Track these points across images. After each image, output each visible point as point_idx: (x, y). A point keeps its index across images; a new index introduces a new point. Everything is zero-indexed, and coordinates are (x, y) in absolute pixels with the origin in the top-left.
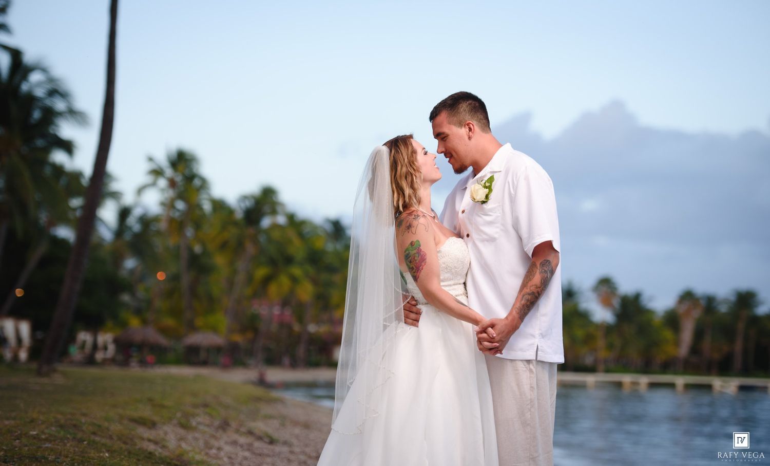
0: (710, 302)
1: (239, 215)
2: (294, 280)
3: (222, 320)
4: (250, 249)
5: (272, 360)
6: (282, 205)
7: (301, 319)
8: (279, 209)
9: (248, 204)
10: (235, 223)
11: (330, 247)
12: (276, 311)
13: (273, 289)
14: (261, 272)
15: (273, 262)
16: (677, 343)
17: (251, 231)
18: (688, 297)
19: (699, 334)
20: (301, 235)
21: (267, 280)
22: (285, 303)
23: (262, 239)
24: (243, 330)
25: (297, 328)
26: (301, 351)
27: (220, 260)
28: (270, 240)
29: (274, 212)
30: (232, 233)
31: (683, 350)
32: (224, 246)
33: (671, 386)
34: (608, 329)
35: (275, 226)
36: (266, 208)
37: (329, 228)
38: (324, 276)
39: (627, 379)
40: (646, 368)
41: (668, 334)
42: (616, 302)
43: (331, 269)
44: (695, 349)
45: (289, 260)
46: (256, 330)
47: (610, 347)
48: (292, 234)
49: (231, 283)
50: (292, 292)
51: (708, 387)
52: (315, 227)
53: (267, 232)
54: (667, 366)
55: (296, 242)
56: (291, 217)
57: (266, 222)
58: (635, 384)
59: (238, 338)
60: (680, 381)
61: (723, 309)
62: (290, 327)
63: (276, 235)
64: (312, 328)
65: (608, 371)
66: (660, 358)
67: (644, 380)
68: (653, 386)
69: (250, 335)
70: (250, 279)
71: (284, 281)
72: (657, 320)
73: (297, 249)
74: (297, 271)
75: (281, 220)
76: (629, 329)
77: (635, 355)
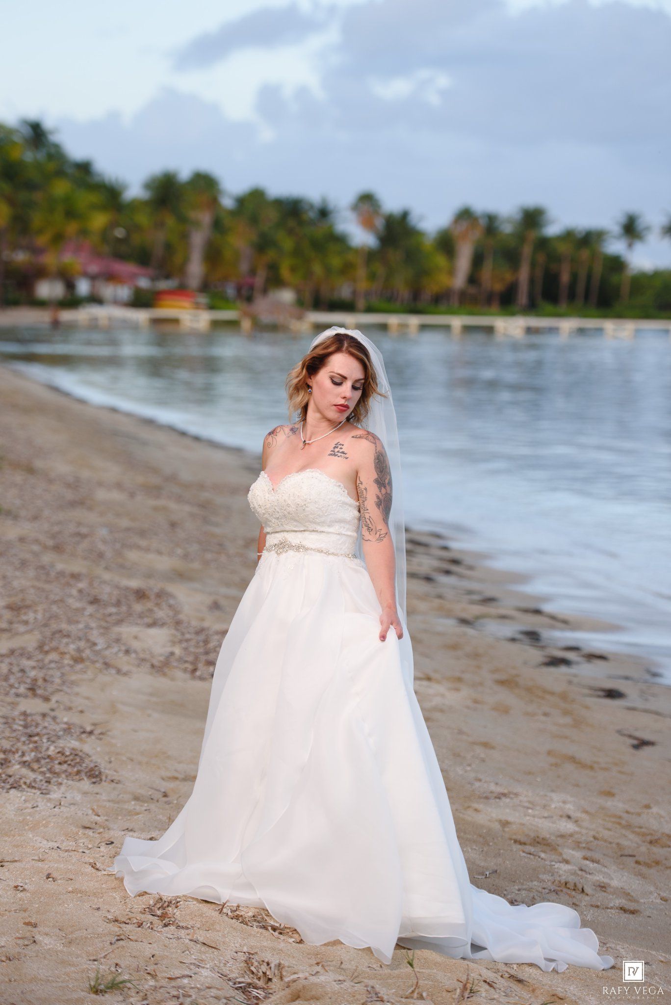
0: (491, 223)
16: (452, 272)
18: (465, 215)
19: (478, 260)
31: (459, 281)
34: (370, 256)
39: (393, 320)
41: (441, 260)
42: (379, 223)
44: (473, 279)
47: (372, 277)
51: (489, 330)
54: (438, 303)
58: (403, 326)
60: (457, 322)
61: (507, 229)
65: (369, 310)
66: (432, 287)
67: (414, 321)
68: (423, 327)
72: (428, 243)
76: (395, 256)
77: (401, 287)
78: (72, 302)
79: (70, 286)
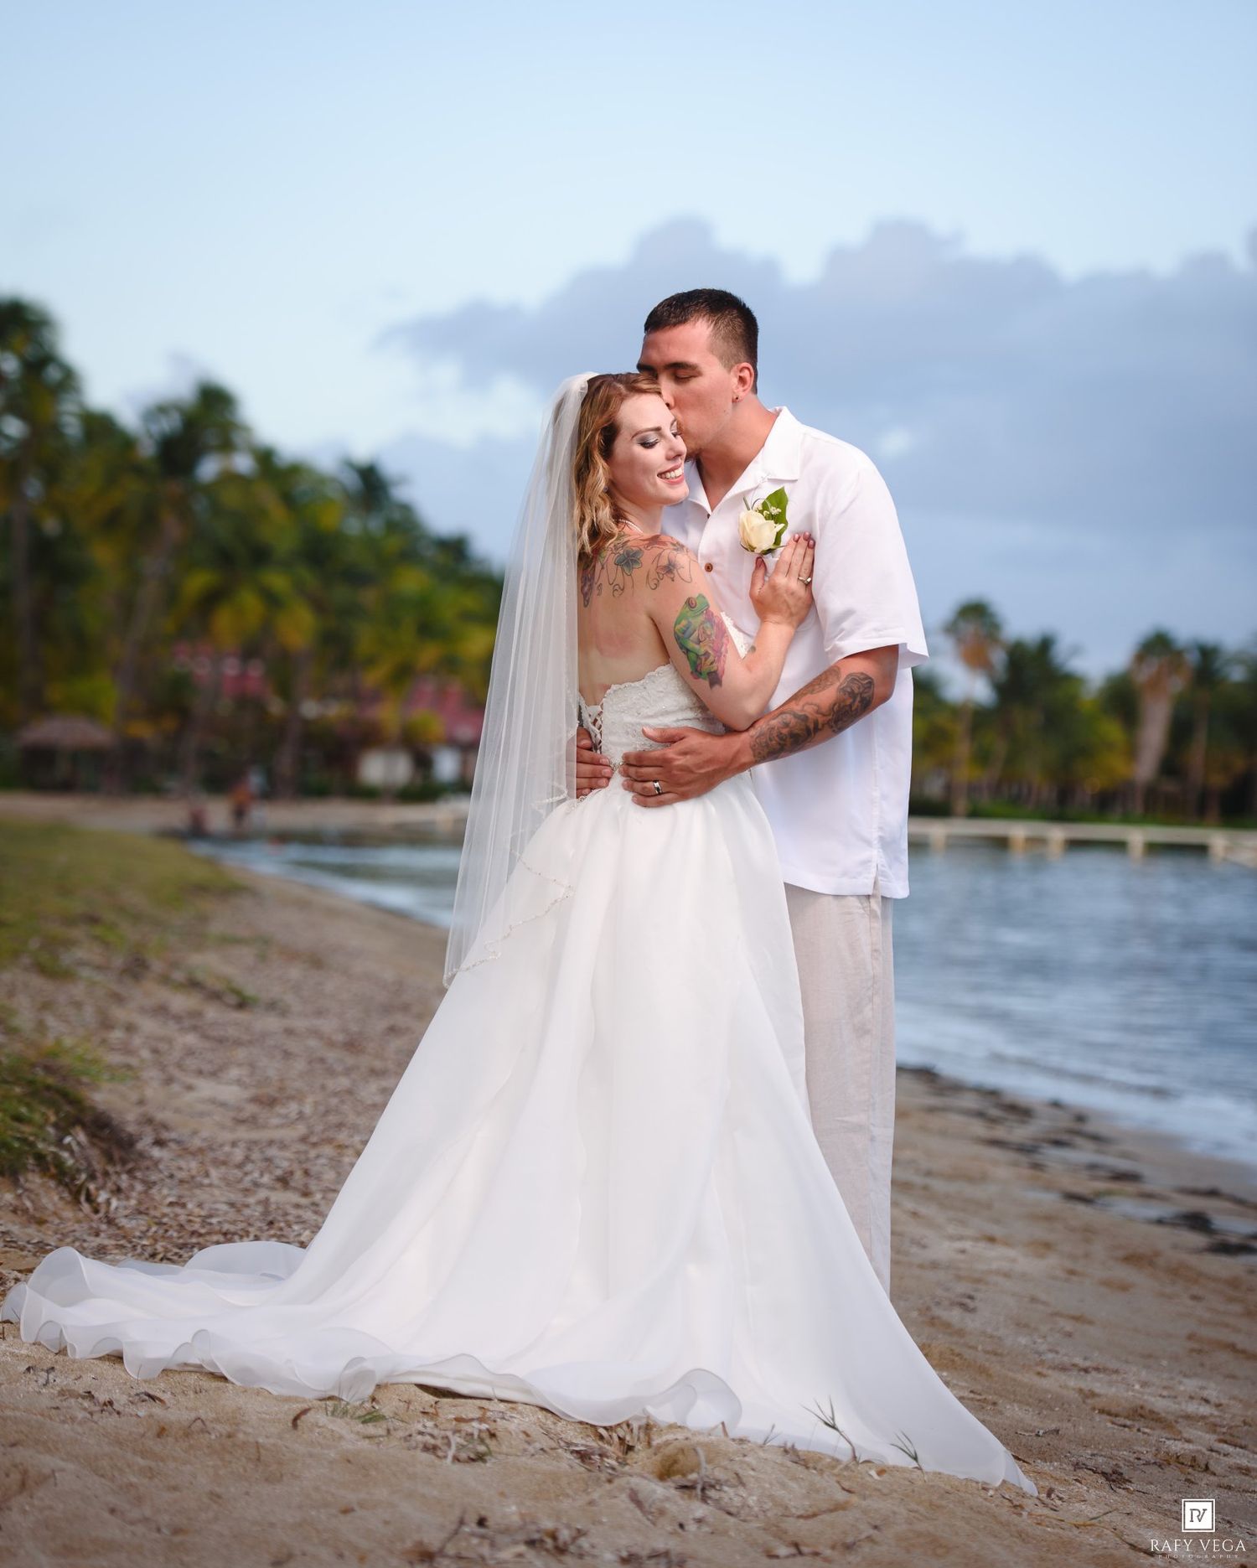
0: (1207, 659)
1: (147, 450)
2: (272, 601)
3: (107, 691)
4: (172, 528)
5: (219, 781)
6: (246, 429)
7: (285, 691)
8: (238, 438)
9: (169, 424)
10: (138, 470)
11: (353, 526)
12: (231, 668)
13: (224, 620)
14: (198, 582)
15: (224, 559)
16: (1132, 752)
17: (174, 487)
18: (1157, 646)
19: (1180, 731)
20: (289, 500)
21: (211, 600)
22: (250, 651)
23: (200, 506)
24: (154, 712)
25: (276, 707)
26: (285, 762)
27: (103, 554)
28: (216, 509)
29: (227, 446)
30: (131, 490)
31: (1145, 768)
32: (112, 522)
33: (1119, 846)
34: (979, 718)
35: (229, 478)
36: (211, 437)
37: (352, 481)
38: (341, 594)
39: (1018, 831)
40: (1061, 809)
41: (1112, 730)
42: (998, 658)
43: (355, 577)
44: (1171, 765)
45: (260, 556)
46: (183, 713)
47: (982, 758)
48: (268, 498)
49: (128, 606)
50: (267, 628)
51: (1199, 851)
52: (321, 481)
53: (210, 490)
54: (1107, 804)
55: (277, 513)
56: (265, 457)
57: (209, 468)
58: (1036, 842)
59: (144, 731)
60: (1137, 836)
61: (1236, 674)
62: (260, 707)
63: (231, 498)
64: (310, 709)
65: (975, 814)
66: (1093, 783)
67: (1057, 833)
68: (1075, 845)
69: (170, 724)
70: (171, 595)
71: (249, 602)
72: (1089, 697)
73: (280, 531)
74: (277, 581)
75: (243, 463)
76: (1026, 719)
77: (1035, 775)
78: (424, 790)
79: (423, 762)
